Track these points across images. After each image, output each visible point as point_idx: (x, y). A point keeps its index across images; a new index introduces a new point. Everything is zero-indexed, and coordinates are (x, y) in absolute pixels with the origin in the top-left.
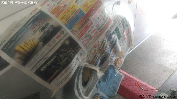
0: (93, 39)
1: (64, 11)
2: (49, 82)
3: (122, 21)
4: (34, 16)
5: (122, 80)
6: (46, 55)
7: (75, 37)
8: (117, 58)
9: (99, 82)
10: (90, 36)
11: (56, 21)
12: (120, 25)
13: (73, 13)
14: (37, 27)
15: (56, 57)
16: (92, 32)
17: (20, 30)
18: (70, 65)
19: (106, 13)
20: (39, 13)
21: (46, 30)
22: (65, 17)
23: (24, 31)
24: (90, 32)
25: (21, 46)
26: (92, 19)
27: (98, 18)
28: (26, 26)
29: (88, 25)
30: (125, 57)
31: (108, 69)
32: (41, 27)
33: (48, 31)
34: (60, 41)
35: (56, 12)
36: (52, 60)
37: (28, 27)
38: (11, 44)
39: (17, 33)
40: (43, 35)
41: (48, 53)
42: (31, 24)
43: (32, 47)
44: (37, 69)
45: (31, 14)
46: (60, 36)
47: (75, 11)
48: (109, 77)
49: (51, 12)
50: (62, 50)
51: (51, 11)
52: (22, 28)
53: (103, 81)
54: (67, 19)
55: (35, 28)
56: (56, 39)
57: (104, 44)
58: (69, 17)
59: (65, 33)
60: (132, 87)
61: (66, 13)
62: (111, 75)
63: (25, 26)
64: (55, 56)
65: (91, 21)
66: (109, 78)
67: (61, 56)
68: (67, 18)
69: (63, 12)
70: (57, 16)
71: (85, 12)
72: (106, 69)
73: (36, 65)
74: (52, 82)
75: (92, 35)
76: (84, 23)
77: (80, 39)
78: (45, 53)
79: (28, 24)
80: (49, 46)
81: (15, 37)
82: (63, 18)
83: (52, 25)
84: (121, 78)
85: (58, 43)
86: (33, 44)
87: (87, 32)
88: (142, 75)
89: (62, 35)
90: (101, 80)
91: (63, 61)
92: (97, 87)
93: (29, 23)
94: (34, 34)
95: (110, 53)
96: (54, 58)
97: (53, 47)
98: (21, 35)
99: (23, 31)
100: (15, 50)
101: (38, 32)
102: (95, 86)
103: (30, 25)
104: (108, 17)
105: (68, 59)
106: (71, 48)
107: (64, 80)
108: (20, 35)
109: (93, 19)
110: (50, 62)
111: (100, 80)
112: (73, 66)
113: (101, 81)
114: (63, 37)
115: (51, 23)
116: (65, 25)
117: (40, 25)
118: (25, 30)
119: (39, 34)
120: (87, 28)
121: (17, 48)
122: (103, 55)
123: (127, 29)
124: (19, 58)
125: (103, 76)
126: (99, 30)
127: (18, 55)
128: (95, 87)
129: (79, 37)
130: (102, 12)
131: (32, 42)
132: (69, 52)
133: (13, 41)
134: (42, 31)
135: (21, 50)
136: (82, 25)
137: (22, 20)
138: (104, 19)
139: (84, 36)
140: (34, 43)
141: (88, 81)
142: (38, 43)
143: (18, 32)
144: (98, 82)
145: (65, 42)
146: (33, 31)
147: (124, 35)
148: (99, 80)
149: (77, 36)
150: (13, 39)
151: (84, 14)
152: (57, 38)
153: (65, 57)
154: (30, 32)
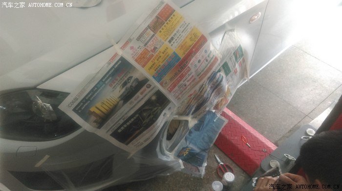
0: (188, 87)
1: (153, 58)
2: (127, 144)
3: (234, 54)
4: (113, 67)
5: (223, 127)
6: (126, 114)
7: (164, 91)
8: (220, 99)
9: (190, 133)
10: (185, 85)
11: (142, 72)
12: (230, 59)
13: (165, 60)
14: (117, 82)
15: (138, 117)
16: (188, 81)
17: (95, 86)
18: (154, 124)
19: (211, 52)
20: (120, 62)
21: (129, 85)
22: (154, 66)
23: (101, 88)
24: (186, 82)
25: (98, 107)
26: (189, 65)
27: (199, 61)
28: (104, 80)
29: (184, 74)
30: (233, 95)
31: (206, 115)
32: (123, 82)
33: (131, 86)
34: (145, 96)
35: (143, 58)
36: (132, 120)
37: (106, 82)
38: (84, 103)
39: (92, 90)
40: (124, 92)
41: (128, 112)
42: (110, 78)
43: (111, 107)
44: (113, 131)
45: (109, 64)
46: (145, 90)
47: (168, 56)
48: (205, 125)
49: (136, 60)
50: (147, 108)
51: (136, 57)
52: (98, 83)
53: (196, 130)
54: (157, 69)
55: (115, 83)
56: (140, 95)
57: (203, 88)
58: (160, 66)
59: (152, 87)
60: (236, 138)
61: (156, 61)
62: (209, 121)
63: (102, 81)
64: (137, 115)
65: (189, 67)
67: (145, 114)
68: (157, 67)
69: (152, 60)
70: (143, 66)
71: (182, 56)
72: (202, 115)
73: (113, 126)
74: (131, 143)
75: (188, 84)
76: (179, 71)
77: (170, 92)
78: (125, 112)
79: (106, 78)
80: (131, 103)
81: (89, 96)
82: (151, 68)
83: (137, 79)
84: (223, 124)
85: (142, 99)
86: (111, 104)
87: (181, 82)
88: (256, 118)
89: (148, 90)
90: (193, 130)
91: (147, 121)
92: (186, 139)
93: (107, 76)
94: (113, 91)
95: (210, 97)
96: (135, 118)
97: (135, 105)
98: (98, 92)
99: (99, 88)
100: (90, 111)
101: (118, 88)
102: (184, 138)
103: (109, 80)
104: (214, 56)
105: (153, 117)
106: (158, 105)
107: (145, 141)
108: (96, 93)
109: (192, 64)
110: (130, 122)
112: (158, 125)
114: (150, 92)
115: (135, 76)
116: (153, 77)
117: (121, 79)
118: (103, 86)
119: (120, 92)
120: (182, 77)
121: (93, 109)
122: (200, 101)
123: (241, 59)
124: (95, 122)
125: (196, 125)
126: (198, 76)
127: (93, 118)
128: (183, 140)
129: (169, 89)
130: (206, 51)
131: (111, 101)
132: (155, 109)
133: (87, 101)
134: (123, 87)
135: (97, 112)
136: (176, 74)
137: (98, 73)
138: (207, 61)
139: (177, 88)
140: (113, 102)
142: (118, 102)
143: (94, 88)
144: (188, 133)
145: (151, 97)
146: (112, 87)
147: (236, 69)
148: (190, 130)
149: (168, 89)
150: (87, 98)
151: (179, 58)
152: (142, 93)
153: (149, 115)
154: (109, 89)
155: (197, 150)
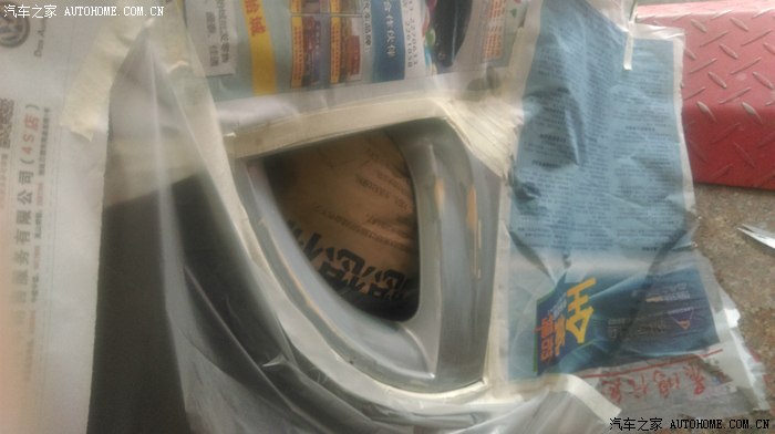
9: (524, 196)
48: (584, 109)
53: (549, 166)
66: (585, 120)
72: (524, 54)
90: (529, 175)
92: (523, 246)
102: (504, 244)
111: (522, 179)
113: (535, 181)
125: (525, 132)
141: (412, 251)
148: (513, 182)
155: (631, 269)
